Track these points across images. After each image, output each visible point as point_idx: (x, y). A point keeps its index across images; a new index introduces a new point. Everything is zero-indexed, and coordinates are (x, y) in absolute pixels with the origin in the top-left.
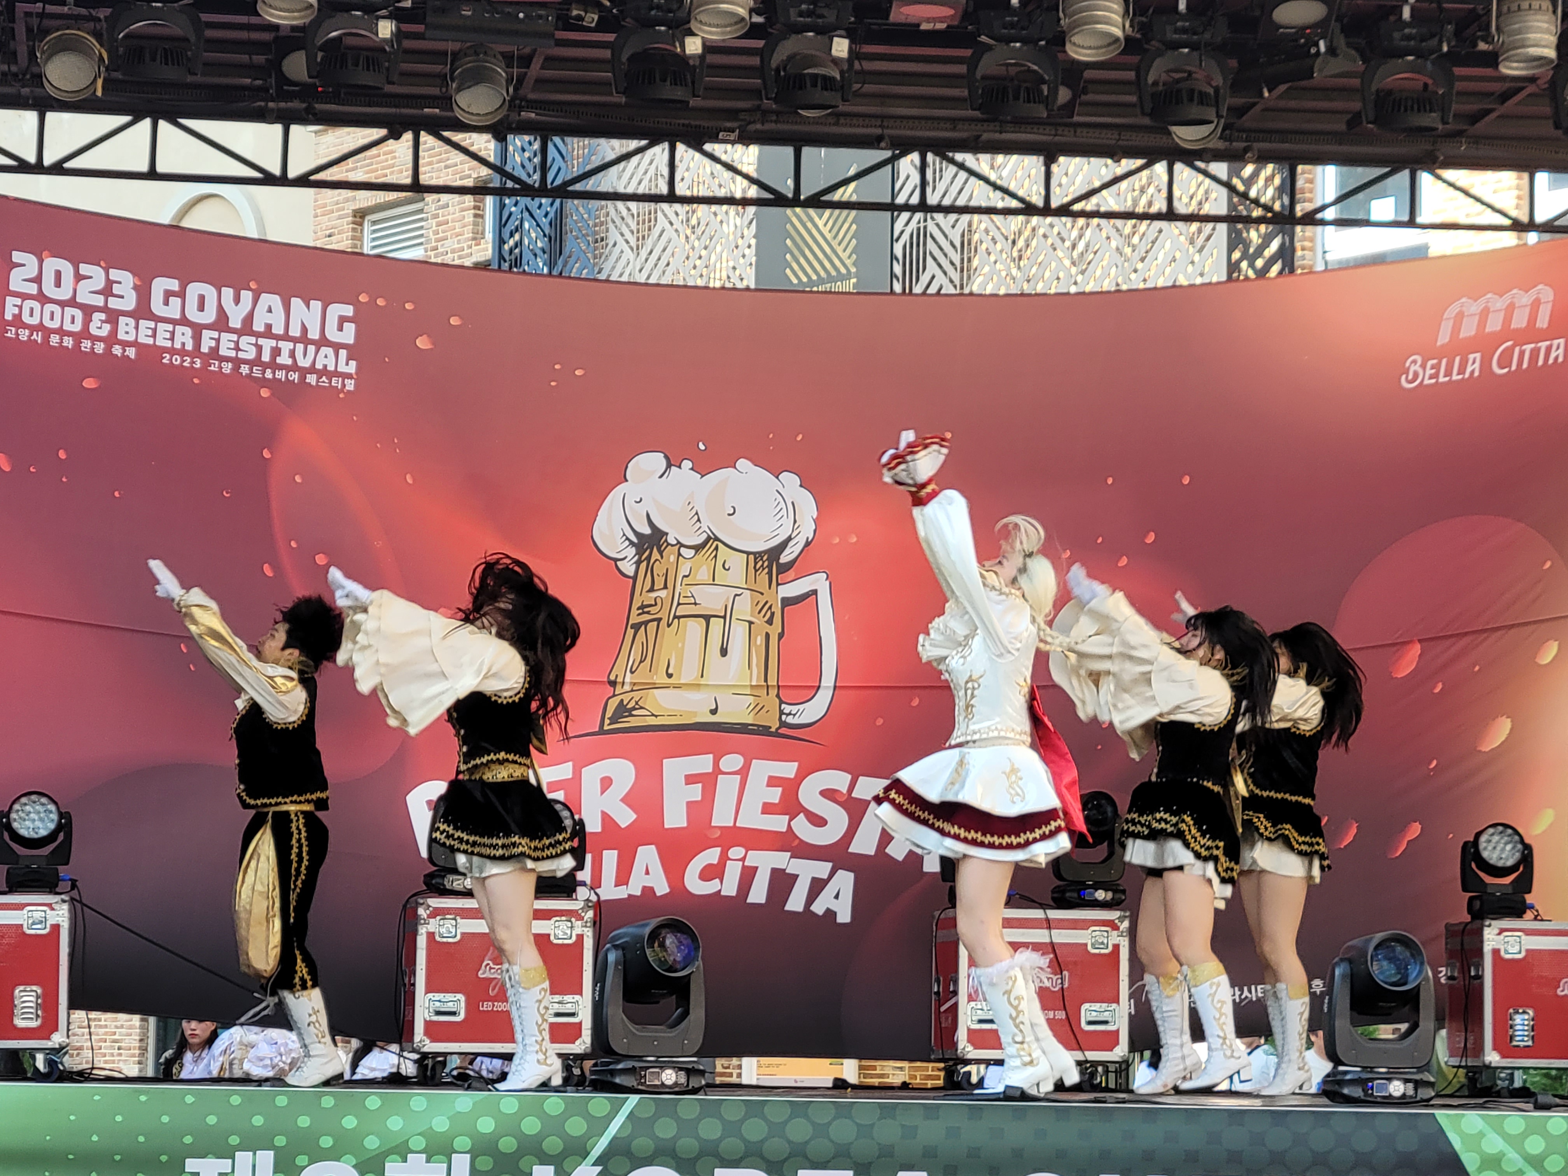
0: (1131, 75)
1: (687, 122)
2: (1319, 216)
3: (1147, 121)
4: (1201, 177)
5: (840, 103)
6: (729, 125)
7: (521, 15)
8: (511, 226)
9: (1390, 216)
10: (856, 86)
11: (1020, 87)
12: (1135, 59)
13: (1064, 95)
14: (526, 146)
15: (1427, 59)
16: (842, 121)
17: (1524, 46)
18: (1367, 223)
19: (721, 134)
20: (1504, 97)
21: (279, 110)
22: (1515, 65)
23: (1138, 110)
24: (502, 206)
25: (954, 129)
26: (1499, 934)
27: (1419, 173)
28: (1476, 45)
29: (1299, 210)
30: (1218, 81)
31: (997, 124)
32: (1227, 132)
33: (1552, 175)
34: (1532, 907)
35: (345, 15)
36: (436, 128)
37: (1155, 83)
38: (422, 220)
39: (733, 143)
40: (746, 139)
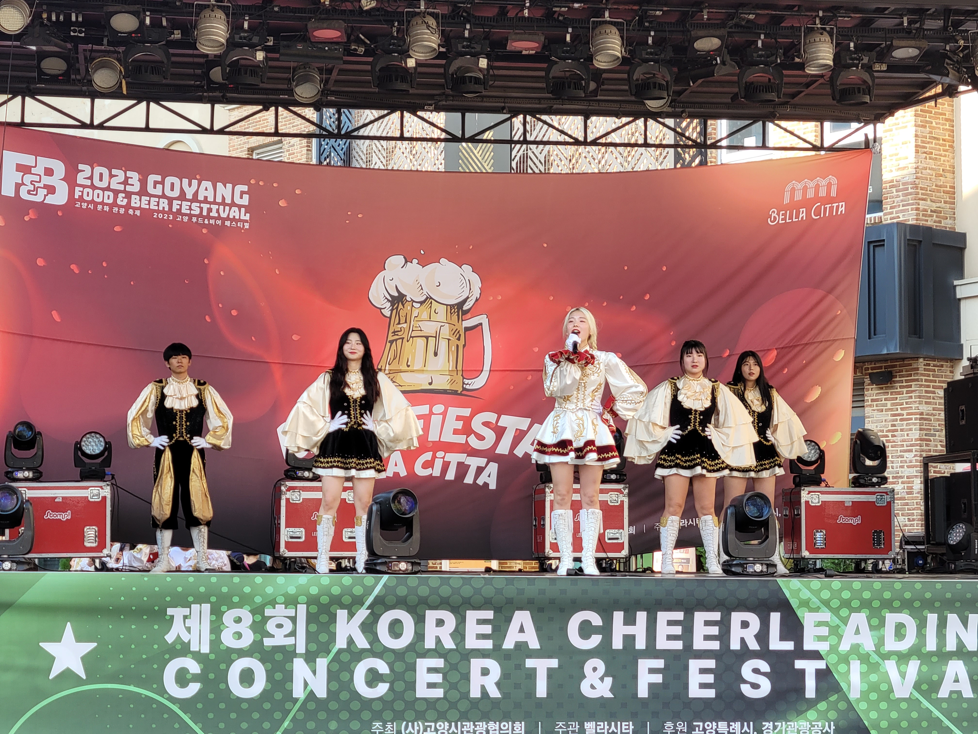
0: (625, 76)
1: (409, 101)
2: (719, 144)
3: (633, 98)
4: (661, 126)
5: (483, 91)
6: (430, 102)
7: (327, 48)
8: (325, 155)
9: (754, 145)
10: (491, 83)
11: (571, 82)
12: (628, 68)
13: (593, 86)
14: (332, 116)
15: (770, 67)
16: (485, 100)
17: (817, 60)
18: (742, 148)
19: (426, 107)
20: (808, 85)
21: (209, 97)
22: (813, 69)
23: (629, 93)
24: (321, 145)
25: (540, 103)
26: (808, 494)
27: (767, 123)
28: (794, 59)
29: (709, 142)
30: (668, 78)
31: (561, 100)
32: (673, 103)
33: (832, 123)
34: (824, 481)
35: (241, 49)
36: (286, 105)
37: (637, 80)
38: (281, 152)
39: (431, 111)
40: (438, 109)
